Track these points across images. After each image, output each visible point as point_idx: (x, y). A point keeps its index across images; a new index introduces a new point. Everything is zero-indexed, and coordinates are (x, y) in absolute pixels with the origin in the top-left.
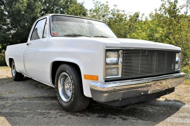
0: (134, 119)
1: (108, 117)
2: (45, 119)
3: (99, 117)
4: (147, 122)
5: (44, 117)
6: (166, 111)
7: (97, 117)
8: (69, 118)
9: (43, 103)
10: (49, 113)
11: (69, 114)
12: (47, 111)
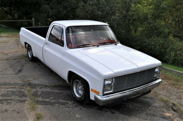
0: (119, 113)
1: (103, 110)
2: (66, 108)
3: (98, 109)
4: (125, 116)
5: (66, 107)
6: (140, 108)
7: (97, 109)
8: (81, 109)
9: (62, 93)
10: (68, 103)
11: (79, 105)
12: (66, 101)
